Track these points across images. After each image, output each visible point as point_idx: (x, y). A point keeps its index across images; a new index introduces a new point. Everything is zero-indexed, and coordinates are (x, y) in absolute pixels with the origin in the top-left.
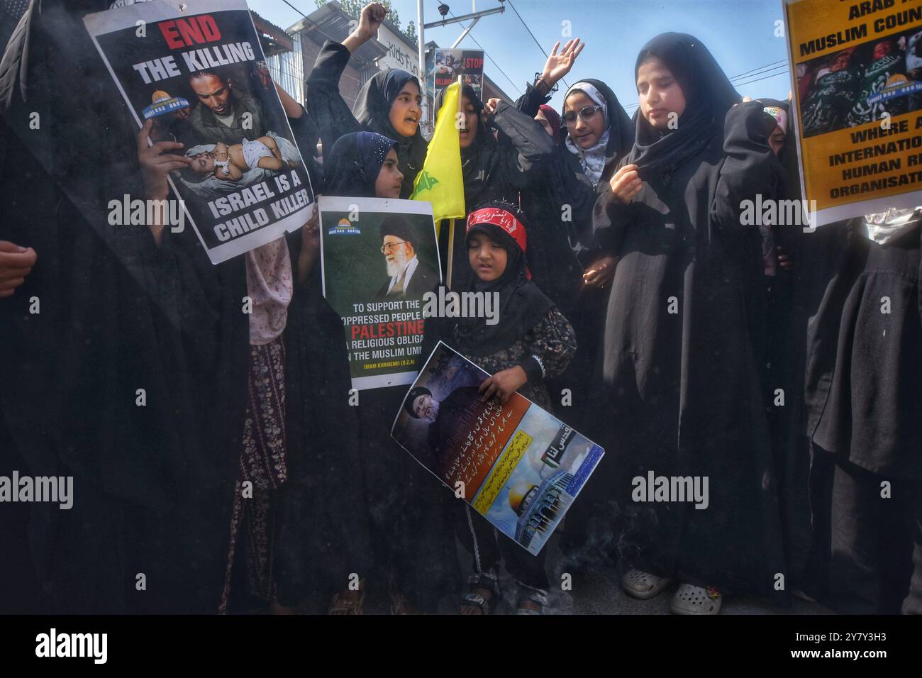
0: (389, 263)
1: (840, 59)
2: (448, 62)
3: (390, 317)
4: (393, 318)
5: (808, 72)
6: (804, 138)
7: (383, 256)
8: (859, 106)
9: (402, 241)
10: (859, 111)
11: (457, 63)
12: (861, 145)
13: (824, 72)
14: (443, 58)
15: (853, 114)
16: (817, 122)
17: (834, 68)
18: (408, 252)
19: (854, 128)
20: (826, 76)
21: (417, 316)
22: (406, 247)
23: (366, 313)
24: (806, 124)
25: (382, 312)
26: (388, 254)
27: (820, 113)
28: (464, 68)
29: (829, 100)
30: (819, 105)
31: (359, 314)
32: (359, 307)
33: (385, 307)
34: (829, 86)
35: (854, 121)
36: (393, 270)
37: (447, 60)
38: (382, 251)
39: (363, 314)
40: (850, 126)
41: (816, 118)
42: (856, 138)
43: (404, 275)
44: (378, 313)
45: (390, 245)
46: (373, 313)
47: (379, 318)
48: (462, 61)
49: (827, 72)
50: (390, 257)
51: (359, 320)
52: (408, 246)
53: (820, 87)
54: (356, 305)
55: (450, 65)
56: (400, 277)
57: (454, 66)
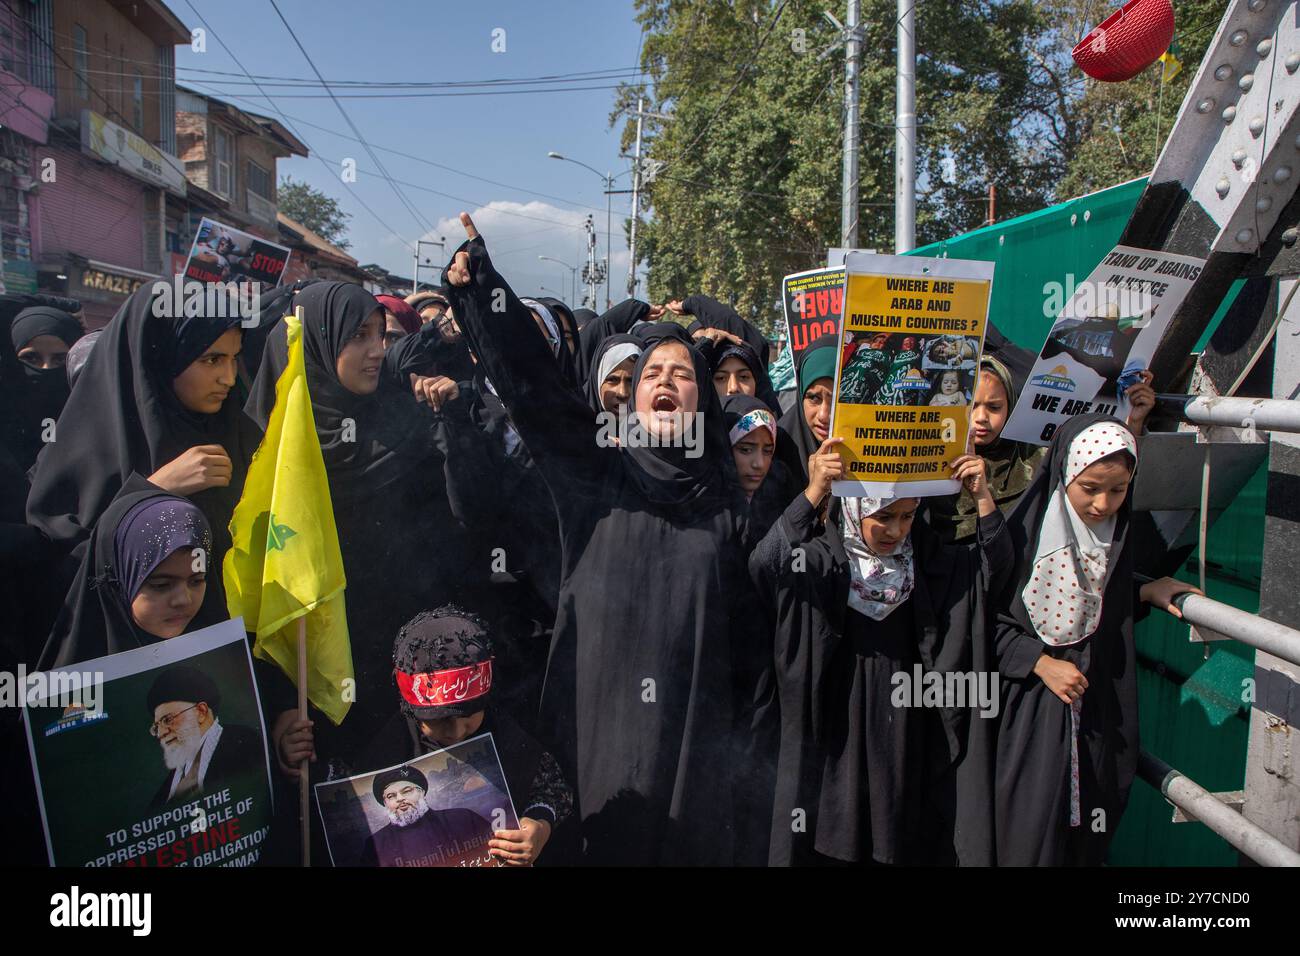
0: (167, 749)
1: (879, 339)
2: (221, 248)
3: (178, 833)
4: (183, 832)
5: (854, 341)
6: (840, 402)
7: (157, 740)
8: (886, 387)
9: (191, 705)
10: (885, 392)
11: (239, 254)
12: (881, 425)
13: (865, 346)
14: (215, 238)
15: (881, 393)
16: (853, 392)
17: (874, 346)
18: (202, 720)
19: (879, 407)
20: (867, 350)
21: (227, 813)
22: (197, 713)
23: (132, 840)
24: (843, 389)
25: (162, 828)
26: (165, 735)
27: (856, 383)
28: (248, 266)
29: (866, 372)
30: (857, 374)
31: (118, 846)
32: (121, 835)
33: (165, 819)
34: (867, 360)
35: (880, 400)
36: (177, 758)
37: (220, 243)
38: (154, 734)
39: (125, 845)
40: (876, 404)
41: (852, 386)
42: (880, 416)
43: (198, 759)
44: (154, 833)
45: (167, 719)
46: (145, 837)
47: (156, 842)
48: (247, 255)
49: (868, 347)
50: (168, 738)
51: (120, 856)
52: (201, 710)
53: (860, 359)
54: (111, 836)
55: (225, 254)
56: (190, 765)
57: (231, 257)
